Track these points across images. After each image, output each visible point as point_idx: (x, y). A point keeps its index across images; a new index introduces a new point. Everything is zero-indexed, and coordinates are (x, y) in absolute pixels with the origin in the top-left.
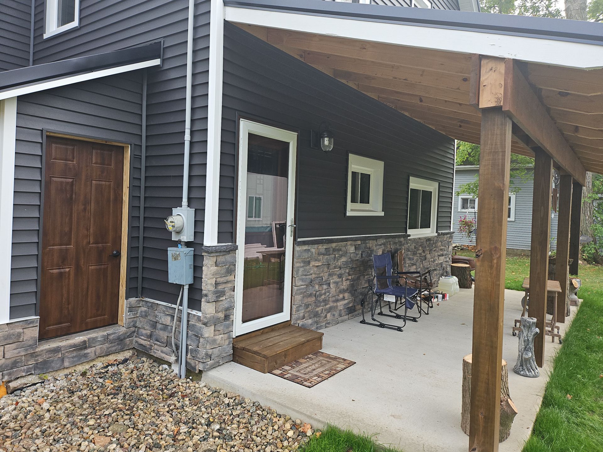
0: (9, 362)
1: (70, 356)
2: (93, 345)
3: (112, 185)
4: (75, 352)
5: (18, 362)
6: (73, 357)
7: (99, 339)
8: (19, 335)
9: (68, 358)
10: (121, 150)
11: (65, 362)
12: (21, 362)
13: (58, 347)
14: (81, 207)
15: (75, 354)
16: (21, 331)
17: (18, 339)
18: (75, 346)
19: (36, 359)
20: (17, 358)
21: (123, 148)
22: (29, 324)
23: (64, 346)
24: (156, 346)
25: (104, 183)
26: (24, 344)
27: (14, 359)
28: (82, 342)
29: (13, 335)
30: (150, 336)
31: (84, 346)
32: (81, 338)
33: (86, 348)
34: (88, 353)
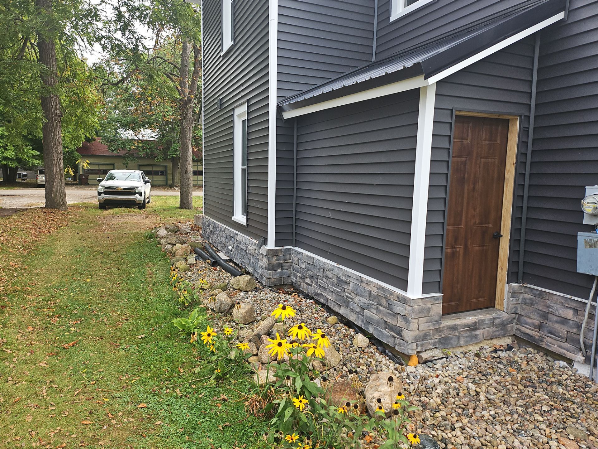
0: (421, 334)
1: (464, 335)
2: (482, 327)
3: (496, 162)
4: (468, 332)
5: (428, 335)
6: (467, 337)
7: (486, 322)
8: (429, 310)
9: (463, 337)
10: (506, 124)
11: (460, 340)
12: (429, 335)
13: (455, 325)
14: (471, 186)
15: (468, 334)
16: (430, 306)
17: (428, 314)
18: (467, 326)
19: (440, 334)
20: (427, 331)
21: (508, 121)
22: (436, 300)
23: (459, 325)
24: (549, 339)
25: (490, 160)
26: (432, 319)
27: (425, 332)
28: (473, 323)
29: (425, 309)
30: (540, 327)
31: (474, 327)
32: (471, 318)
33: (476, 329)
34: (478, 335)
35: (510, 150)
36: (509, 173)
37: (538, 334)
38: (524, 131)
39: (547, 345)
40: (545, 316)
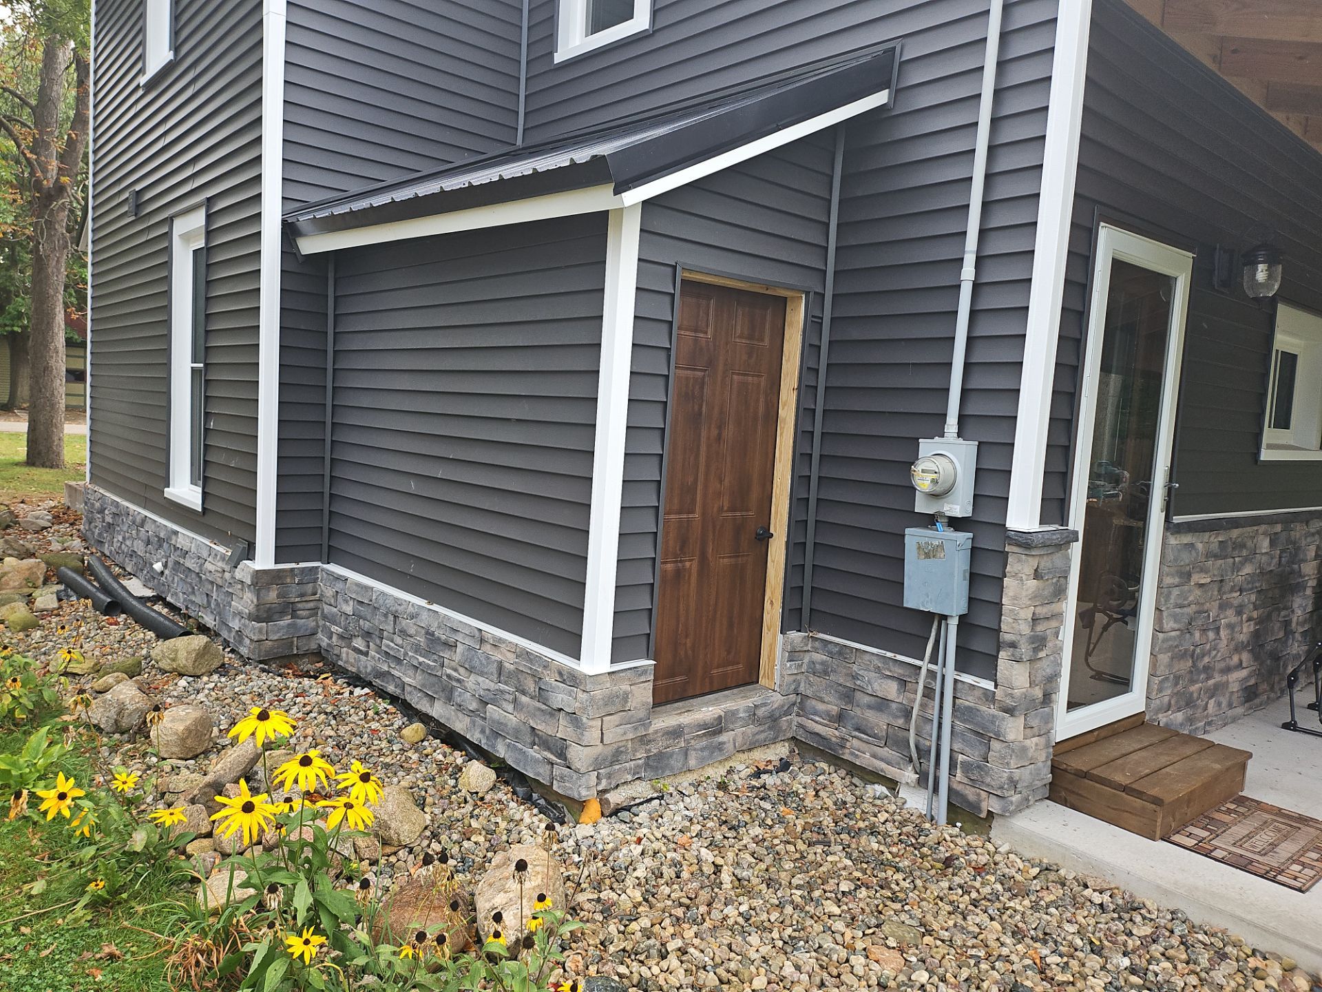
0: (609, 751)
1: (698, 747)
2: (731, 726)
3: (762, 384)
4: (704, 738)
5: (622, 752)
6: (702, 749)
7: (741, 715)
8: (625, 697)
9: (695, 750)
10: (781, 304)
11: (689, 757)
12: (626, 752)
13: (680, 726)
14: (715, 432)
15: (704, 743)
16: (628, 688)
17: (624, 706)
18: (704, 726)
19: (648, 747)
20: (620, 744)
21: (784, 301)
22: (640, 675)
23: (688, 726)
24: (855, 742)
25: (750, 379)
26: (632, 716)
27: (615, 746)
28: (715, 719)
29: (618, 697)
30: (840, 718)
31: (716, 728)
32: (710, 709)
33: (720, 732)
34: (724, 743)
35: (788, 361)
36: (786, 408)
37: (837, 733)
38: (813, 324)
39: (852, 754)
40: (848, 695)
